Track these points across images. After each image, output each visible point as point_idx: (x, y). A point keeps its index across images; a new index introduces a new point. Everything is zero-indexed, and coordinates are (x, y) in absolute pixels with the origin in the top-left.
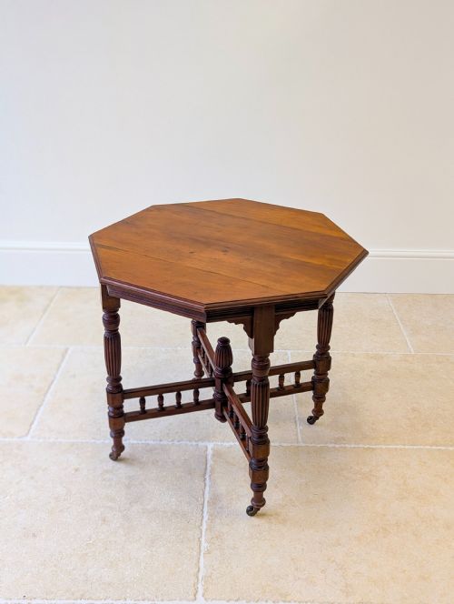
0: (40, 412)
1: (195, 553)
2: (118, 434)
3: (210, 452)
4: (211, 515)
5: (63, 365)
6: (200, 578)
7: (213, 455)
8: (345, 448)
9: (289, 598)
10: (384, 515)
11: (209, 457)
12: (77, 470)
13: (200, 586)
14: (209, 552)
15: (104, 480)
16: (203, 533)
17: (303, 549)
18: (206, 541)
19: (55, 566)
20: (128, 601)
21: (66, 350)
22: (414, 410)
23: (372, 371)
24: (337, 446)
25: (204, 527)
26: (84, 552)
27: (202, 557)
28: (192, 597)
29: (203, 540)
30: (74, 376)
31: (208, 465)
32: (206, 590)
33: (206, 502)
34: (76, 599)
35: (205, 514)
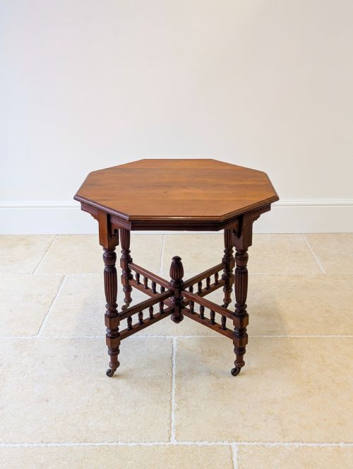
0: (46, 318)
1: (167, 410)
2: (114, 352)
3: (175, 342)
4: (178, 385)
5: (62, 287)
6: (173, 427)
7: (177, 345)
8: (276, 338)
9: (240, 439)
10: (309, 382)
11: (175, 346)
12: (76, 356)
13: (172, 432)
14: (178, 409)
15: (97, 363)
16: (173, 397)
17: (248, 407)
18: (175, 402)
19: (64, 421)
20: (120, 444)
21: (64, 277)
22: (327, 311)
23: (294, 286)
24: (271, 337)
25: (174, 392)
26: (85, 411)
27: (173, 413)
28: (168, 440)
29: (173, 401)
30: (71, 294)
31: (174, 351)
32: (177, 435)
33: (174, 377)
34: (81, 443)
35: (173, 384)
